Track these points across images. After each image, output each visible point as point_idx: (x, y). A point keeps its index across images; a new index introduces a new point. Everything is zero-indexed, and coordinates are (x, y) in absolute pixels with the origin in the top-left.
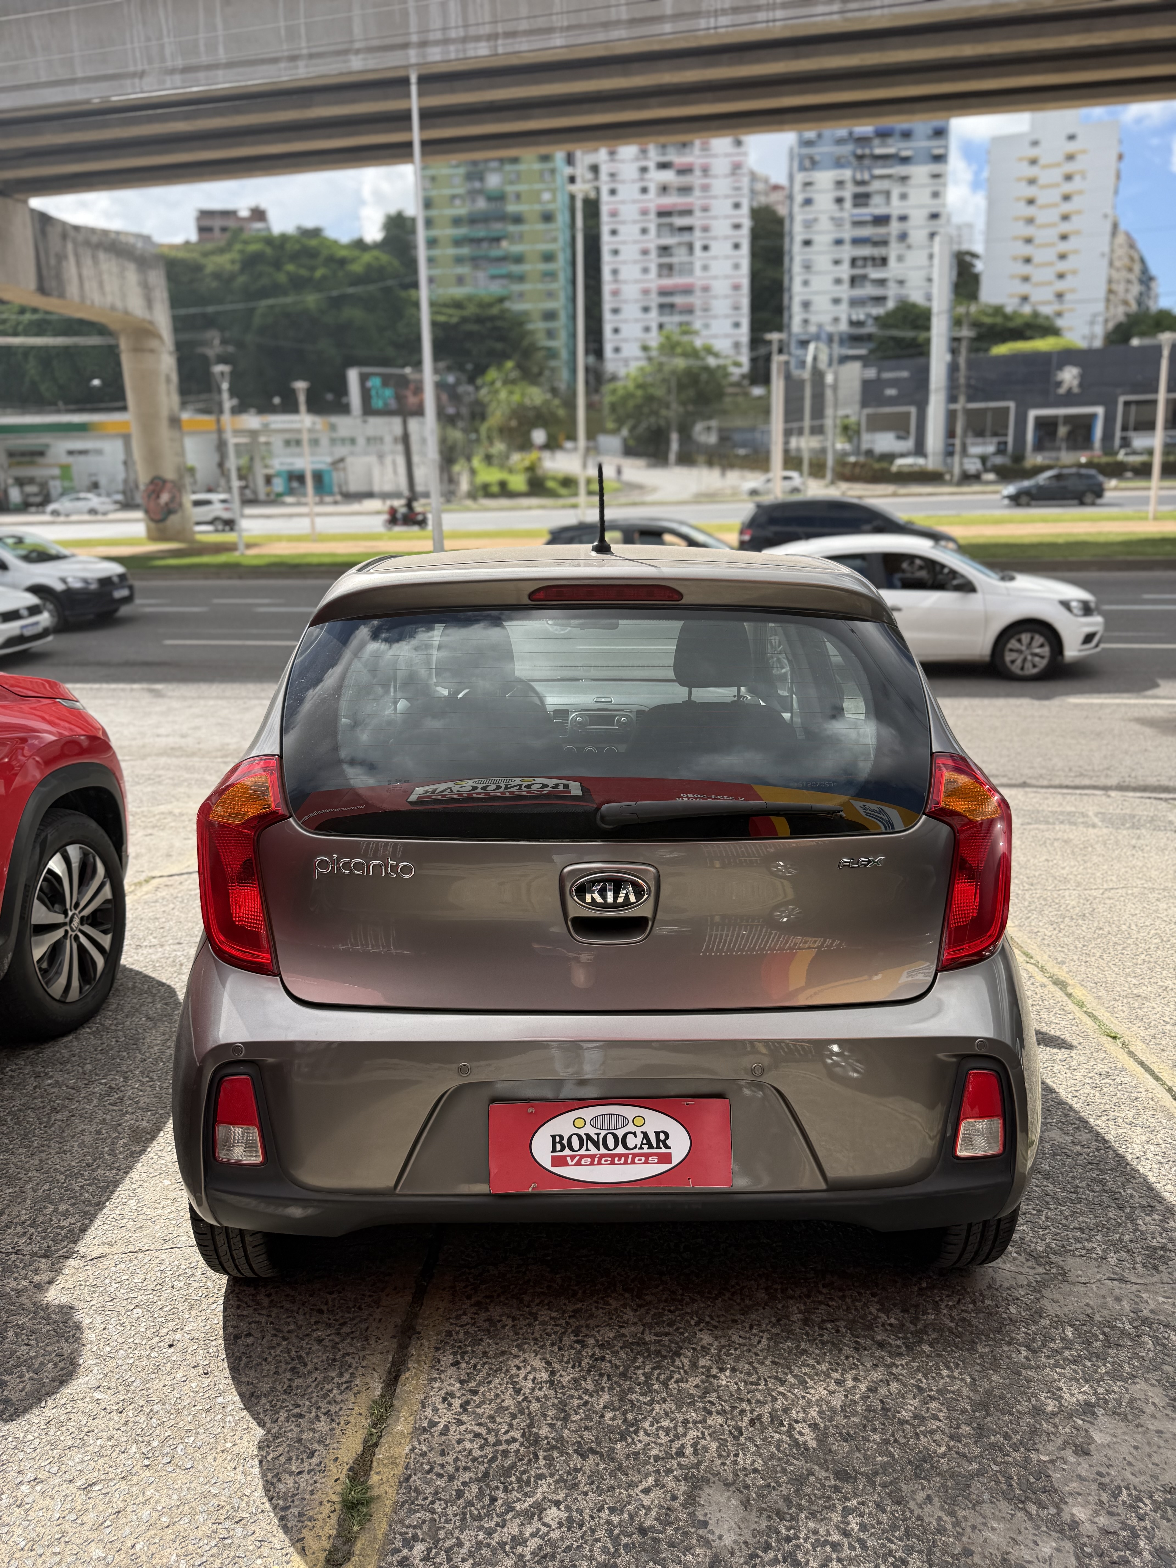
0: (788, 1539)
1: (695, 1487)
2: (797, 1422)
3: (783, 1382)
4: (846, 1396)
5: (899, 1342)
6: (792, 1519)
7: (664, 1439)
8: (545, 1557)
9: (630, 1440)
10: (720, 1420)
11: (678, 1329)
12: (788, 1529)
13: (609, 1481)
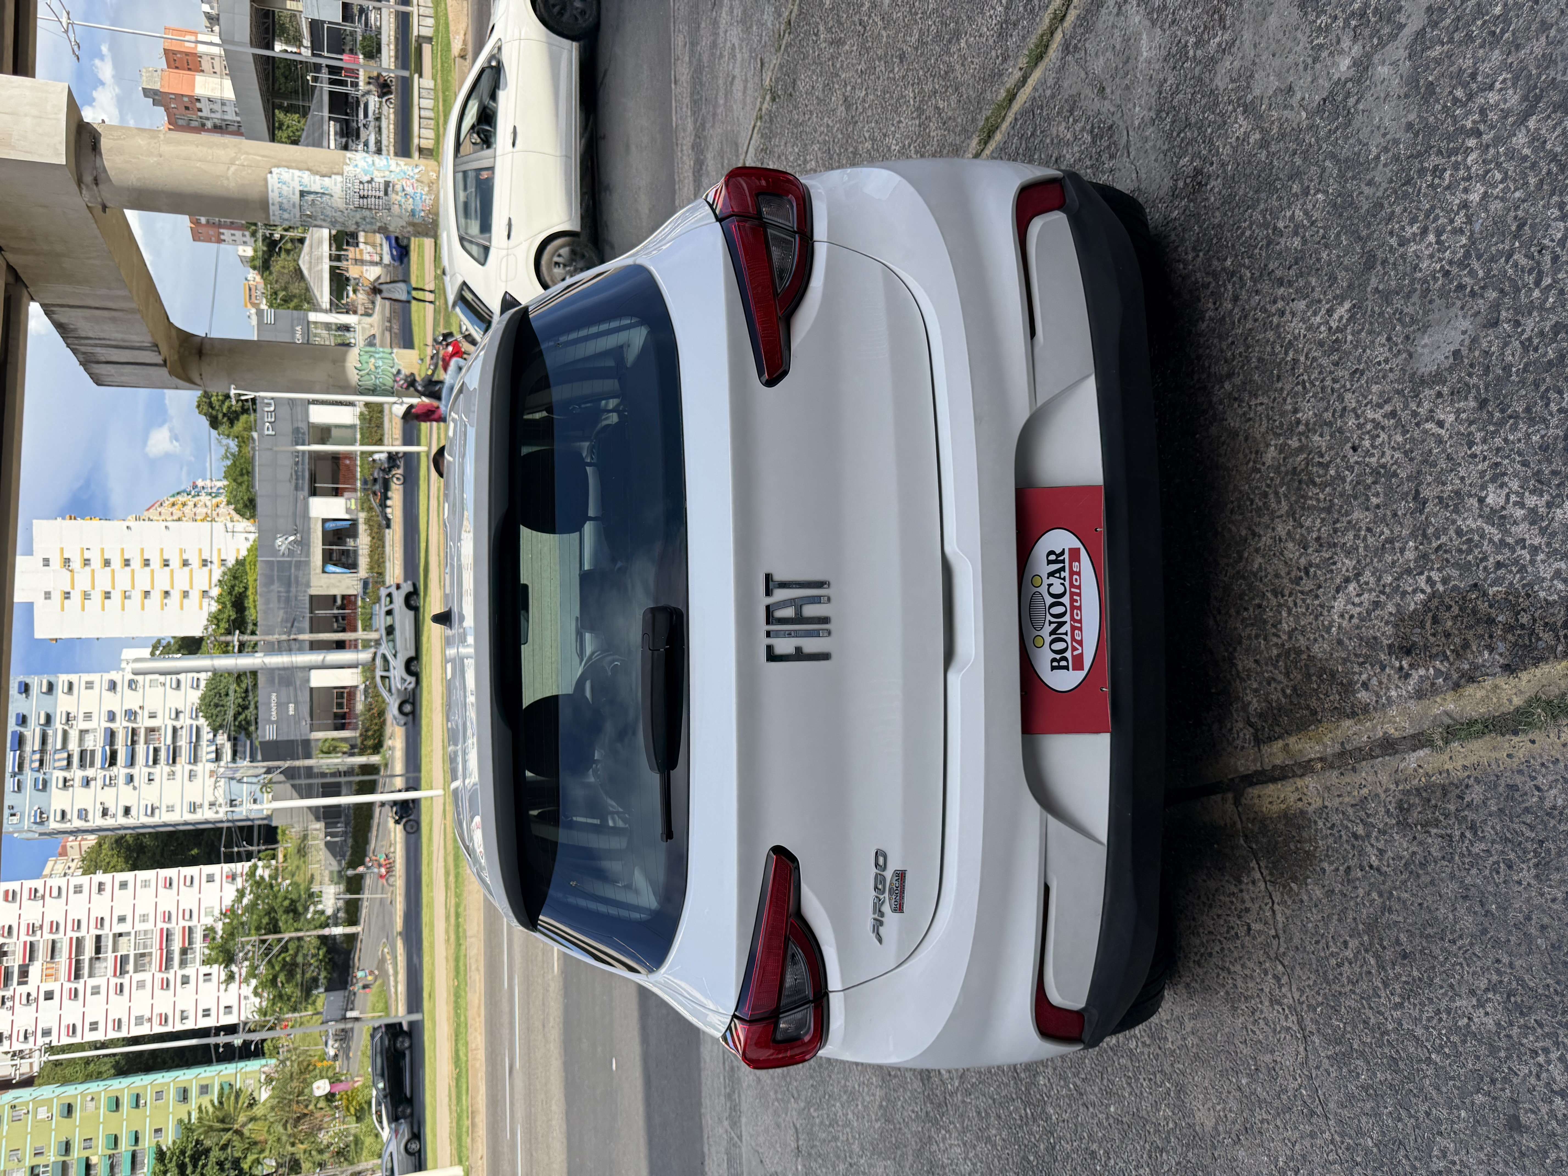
0: (1447, 274)
1: (1423, 382)
2: (1330, 328)
3: (1295, 361)
4: (1293, 300)
5: (1229, 287)
6: (1426, 281)
7: (1383, 436)
8: (1540, 482)
9: (1395, 467)
10: (1348, 396)
11: (1268, 486)
12: (1436, 279)
13: (1443, 464)
